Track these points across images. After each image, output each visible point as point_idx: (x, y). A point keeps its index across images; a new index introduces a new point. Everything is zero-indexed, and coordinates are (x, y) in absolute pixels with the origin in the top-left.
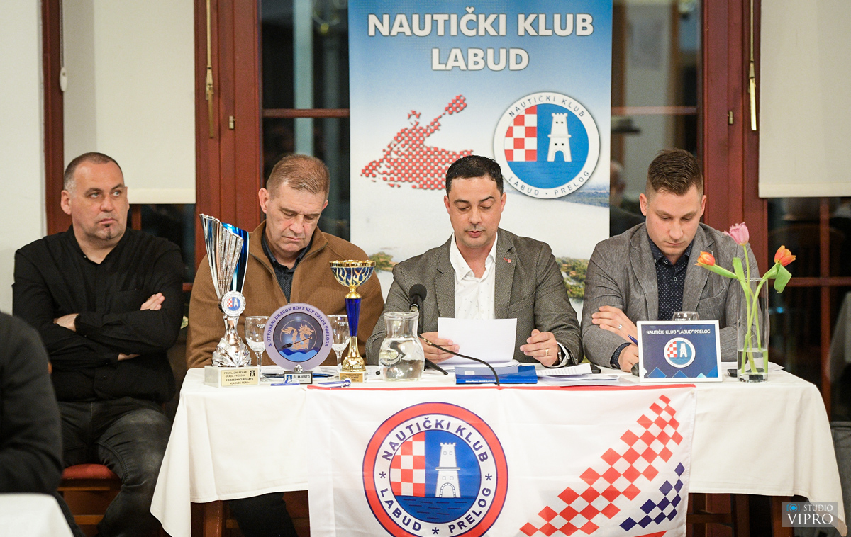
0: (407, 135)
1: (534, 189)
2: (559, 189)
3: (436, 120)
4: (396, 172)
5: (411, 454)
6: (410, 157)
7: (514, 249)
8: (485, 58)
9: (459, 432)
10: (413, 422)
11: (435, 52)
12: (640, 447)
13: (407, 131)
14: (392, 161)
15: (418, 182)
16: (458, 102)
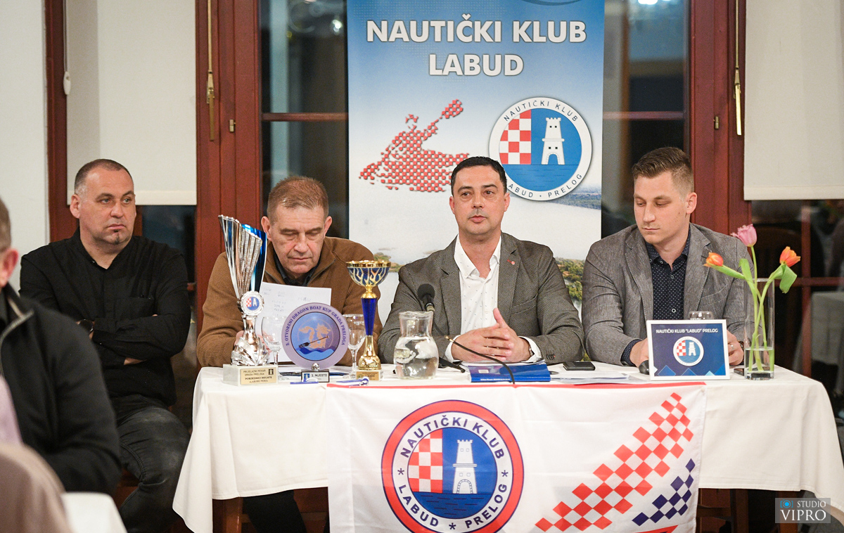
0: (405, 139)
1: (528, 191)
2: (552, 191)
3: (433, 124)
4: (394, 174)
5: (429, 451)
6: (408, 160)
7: (517, 252)
8: (481, 64)
9: (476, 429)
10: (431, 419)
11: (433, 57)
12: (652, 443)
13: (404, 135)
14: (390, 164)
15: (415, 185)
16: (455, 106)
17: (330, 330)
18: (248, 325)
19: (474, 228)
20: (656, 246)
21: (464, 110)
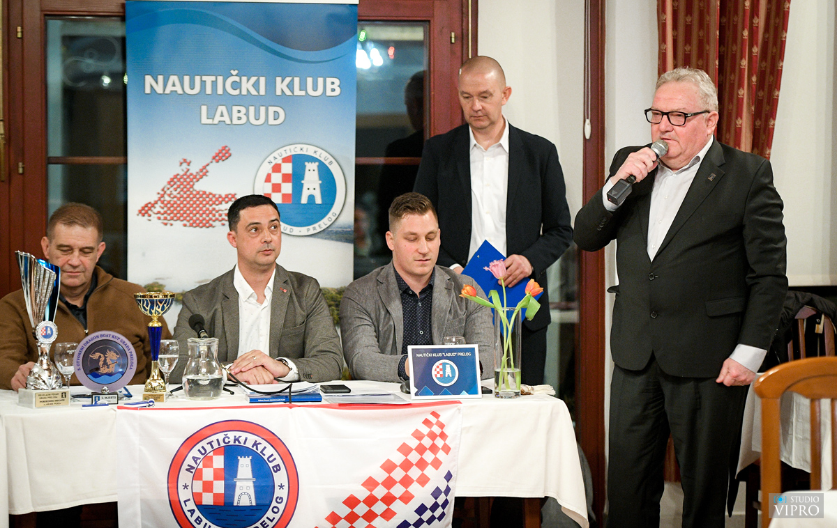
0: (179, 180)
1: (289, 227)
2: (311, 227)
3: (204, 167)
4: (169, 212)
5: (212, 467)
6: (182, 199)
7: (289, 281)
8: (247, 114)
9: (255, 447)
11: (204, 108)
12: (414, 457)
13: (179, 177)
14: (165, 202)
15: (188, 221)
16: (224, 152)
17: (118, 356)
19: (262, 259)
21: (232, 155)
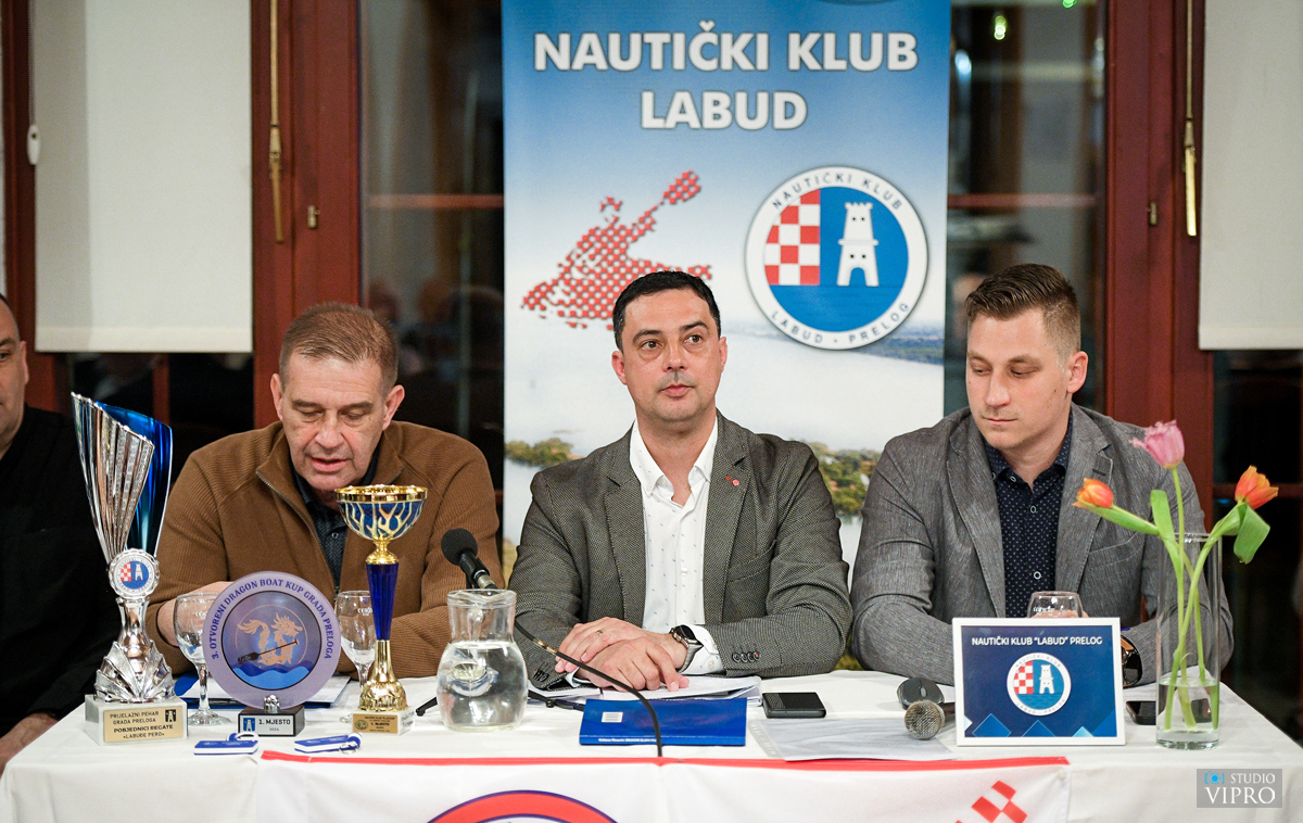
1: (814, 332)
2: (857, 332)
4: (579, 301)
6: (604, 276)
7: (747, 462)
8: (732, 109)
11: (648, 98)
13: (598, 233)
14: (573, 283)
16: (686, 183)
17: (300, 629)
18: (128, 619)
19: (668, 407)
20: (1008, 452)
21: (703, 190)
